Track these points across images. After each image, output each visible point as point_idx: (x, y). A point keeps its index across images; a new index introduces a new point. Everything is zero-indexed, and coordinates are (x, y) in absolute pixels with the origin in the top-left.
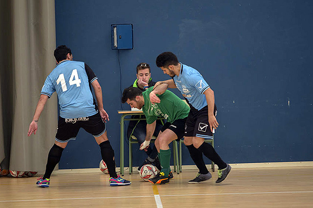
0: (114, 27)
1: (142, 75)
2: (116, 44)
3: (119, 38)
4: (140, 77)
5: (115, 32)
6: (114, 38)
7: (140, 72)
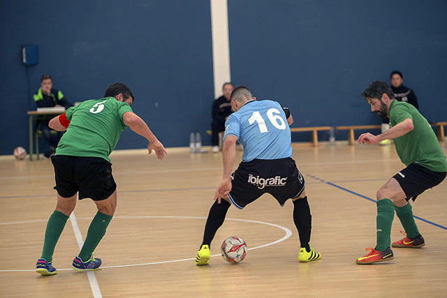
1: (46, 83)
5: (24, 51)
7: (44, 81)
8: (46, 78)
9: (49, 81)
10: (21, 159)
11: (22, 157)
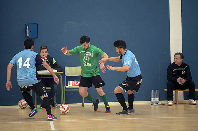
0: (27, 25)
1: (43, 52)
2: (28, 35)
3: (30, 31)
4: (42, 54)
5: (28, 28)
6: (27, 32)
7: (42, 51)
8: (44, 48)
9: (46, 50)
10: (24, 108)
11: (24, 106)
